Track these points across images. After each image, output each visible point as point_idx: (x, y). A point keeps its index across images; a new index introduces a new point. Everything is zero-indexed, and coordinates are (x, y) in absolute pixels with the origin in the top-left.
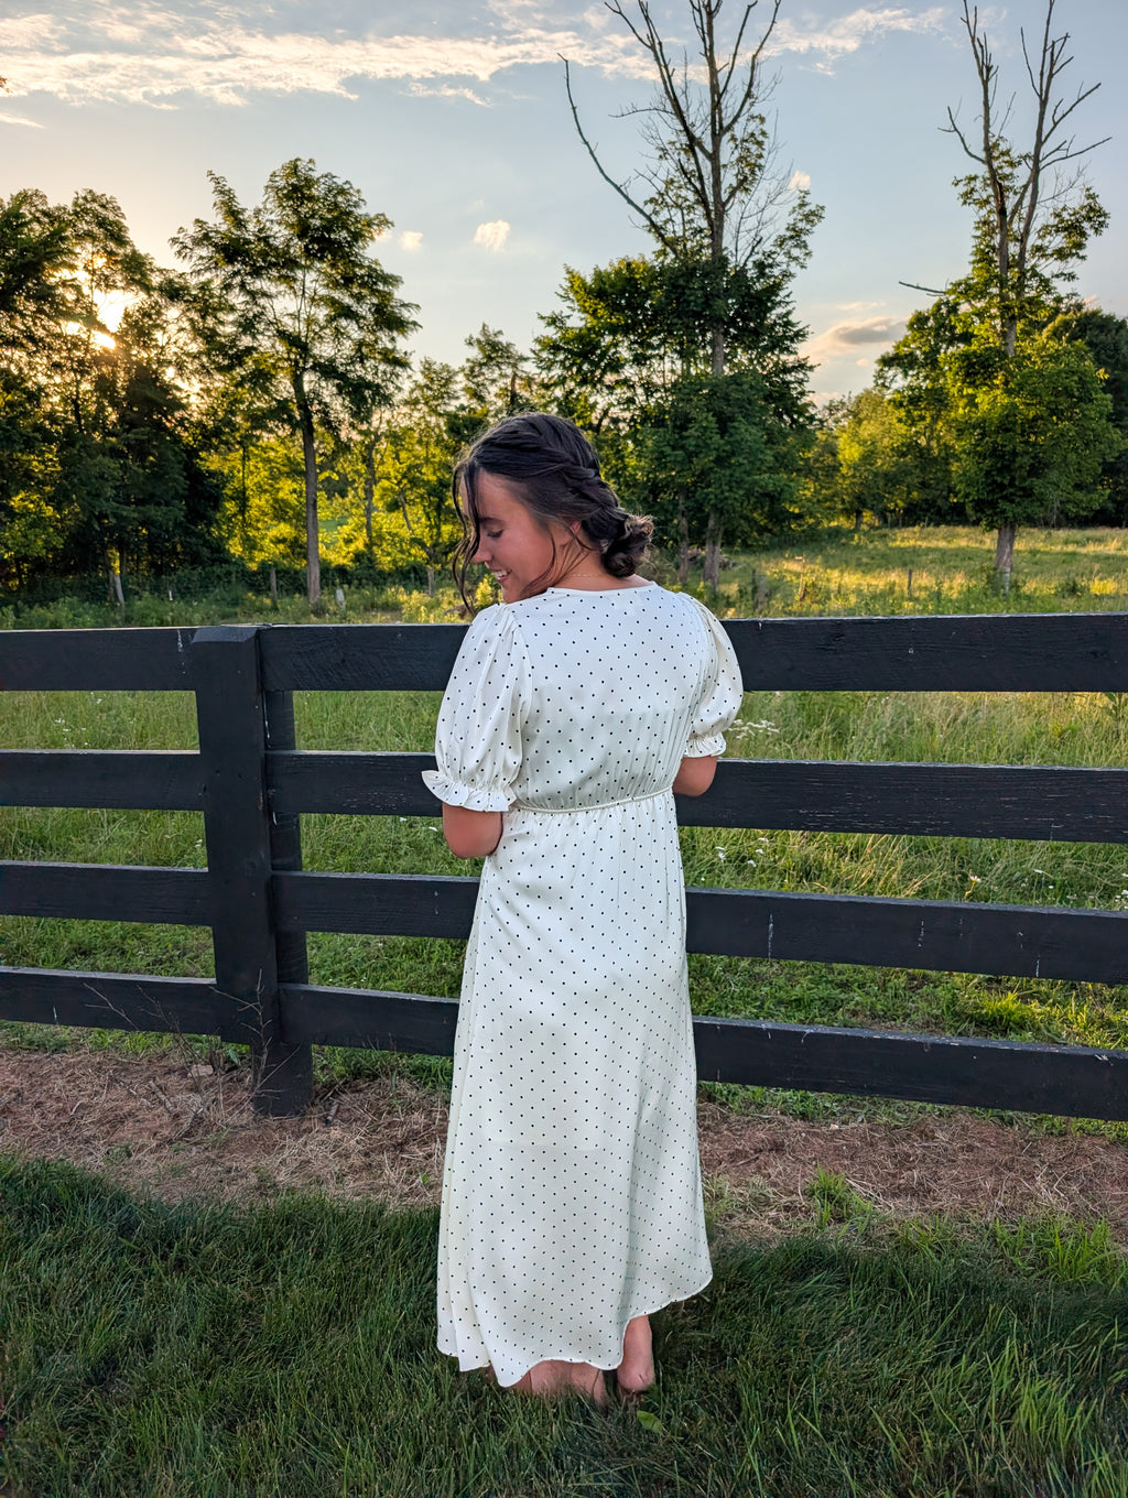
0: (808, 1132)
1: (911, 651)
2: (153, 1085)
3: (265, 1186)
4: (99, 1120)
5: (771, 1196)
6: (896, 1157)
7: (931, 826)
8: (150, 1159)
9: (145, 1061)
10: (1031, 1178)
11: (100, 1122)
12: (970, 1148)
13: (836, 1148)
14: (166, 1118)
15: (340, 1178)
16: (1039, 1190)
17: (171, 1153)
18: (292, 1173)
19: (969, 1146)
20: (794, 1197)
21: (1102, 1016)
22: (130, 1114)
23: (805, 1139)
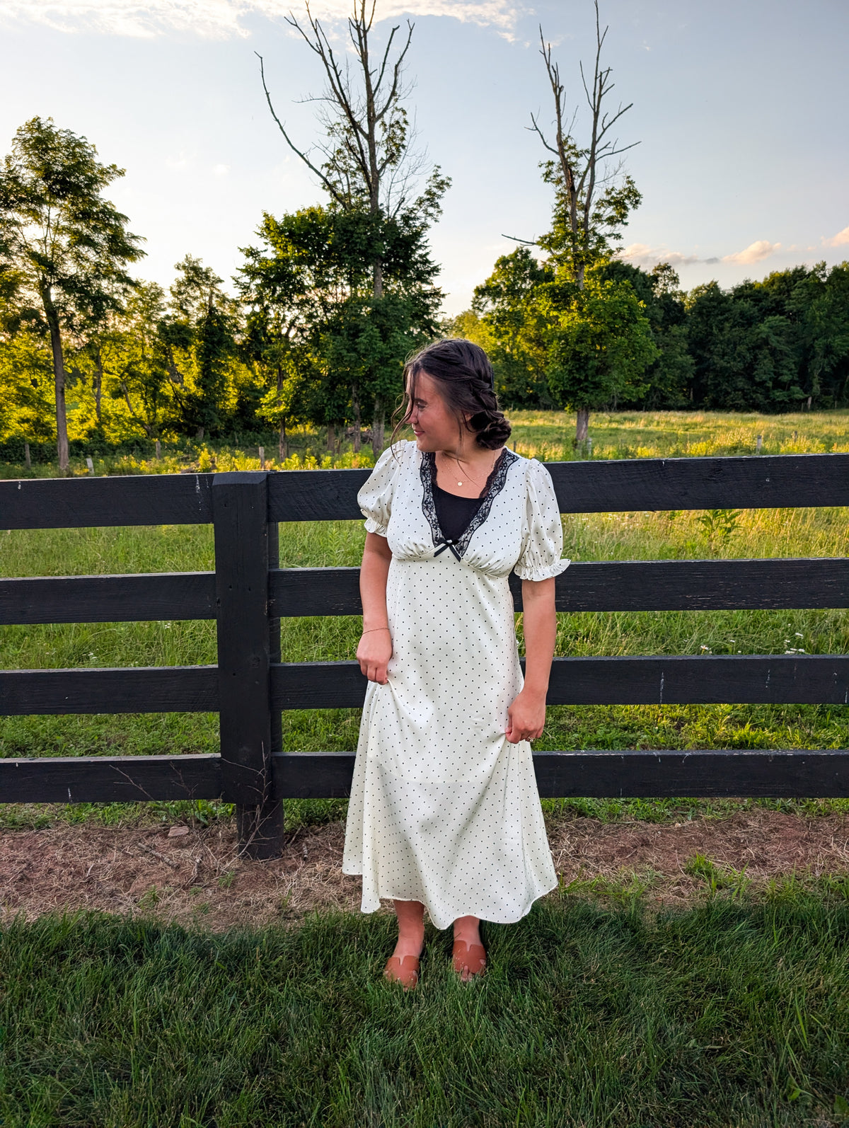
0: (662, 831)
1: (768, 480)
2: (144, 846)
3: (284, 912)
4: (114, 878)
5: (662, 876)
6: (730, 841)
7: (778, 602)
8: (177, 901)
9: (124, 829)
10: (827, 845)
11: (116, 878)
12: (777, 830)
13: (687, 840)
14: (170, 871)
15: (341, 899)
16: (836, 852)
17: (192, 896)
18: (301, 900)
19: (775, 828)
20: (679, 876)
21: (809, 735)
22: (138, 870)
23: (662, 836)
